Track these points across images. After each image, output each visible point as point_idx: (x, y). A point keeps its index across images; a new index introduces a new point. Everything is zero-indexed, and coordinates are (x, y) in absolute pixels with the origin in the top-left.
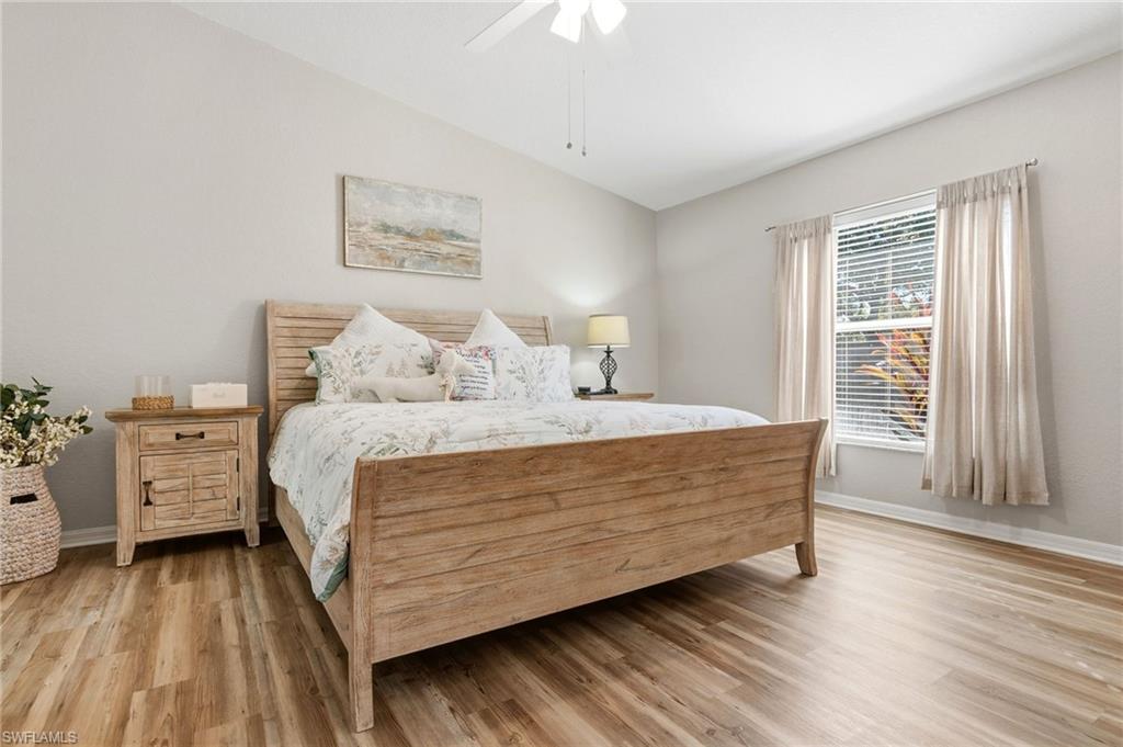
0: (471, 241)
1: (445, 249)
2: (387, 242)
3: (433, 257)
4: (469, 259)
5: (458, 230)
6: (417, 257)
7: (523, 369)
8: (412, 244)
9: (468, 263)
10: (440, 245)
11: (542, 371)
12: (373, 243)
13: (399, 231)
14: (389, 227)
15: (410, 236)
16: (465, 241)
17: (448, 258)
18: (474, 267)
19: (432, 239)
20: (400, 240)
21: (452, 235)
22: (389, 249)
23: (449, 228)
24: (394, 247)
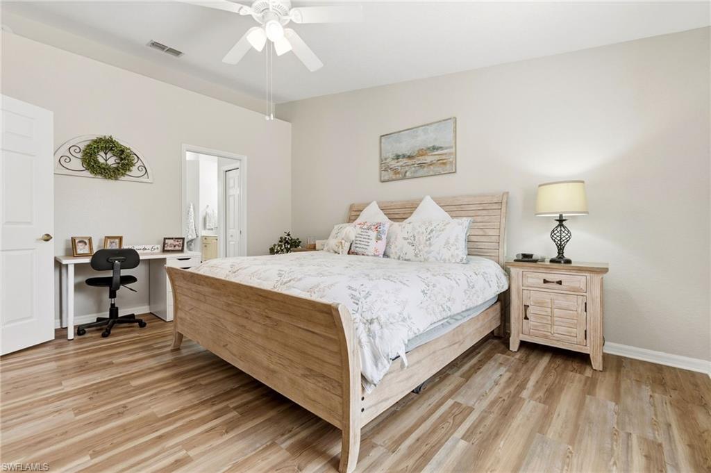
0: (446, 148)
1: (429, 159)
2: (398, 164)
3: (421, 166)
4: (445, 161)
5: (437, 144)
6: (413, 169)
7: (414, 237)
8: (410, 162)
9: (444, 164)
10: (426, 157)
11: (430, 239)
12: (392, 167)
13: (404, 156)
14: (399, 156)
15: (410, 157)
16: (442, 150)
17: (431, 165)
18: (448, 166)
19: (422, 156)
20: (405, 160)
21: (435, 148)
22: (399, 168)
23: (431, 145)
24: (402, 166)
